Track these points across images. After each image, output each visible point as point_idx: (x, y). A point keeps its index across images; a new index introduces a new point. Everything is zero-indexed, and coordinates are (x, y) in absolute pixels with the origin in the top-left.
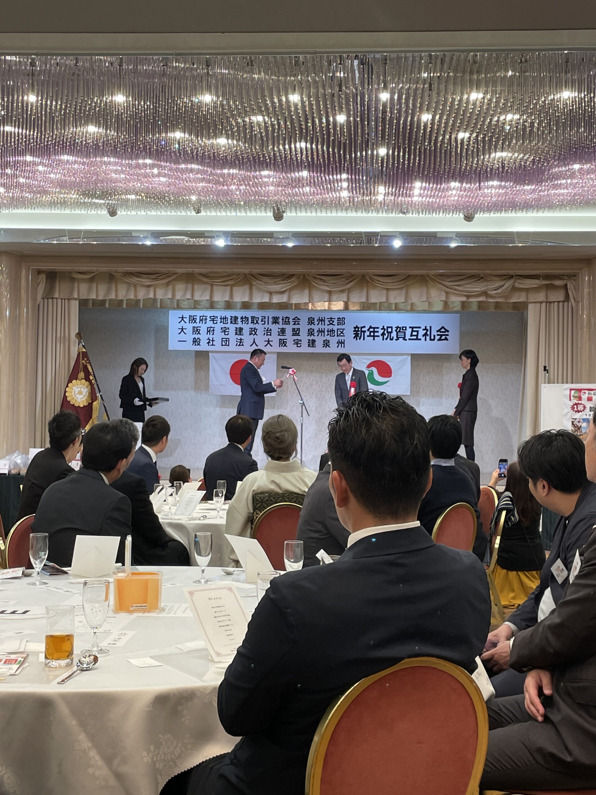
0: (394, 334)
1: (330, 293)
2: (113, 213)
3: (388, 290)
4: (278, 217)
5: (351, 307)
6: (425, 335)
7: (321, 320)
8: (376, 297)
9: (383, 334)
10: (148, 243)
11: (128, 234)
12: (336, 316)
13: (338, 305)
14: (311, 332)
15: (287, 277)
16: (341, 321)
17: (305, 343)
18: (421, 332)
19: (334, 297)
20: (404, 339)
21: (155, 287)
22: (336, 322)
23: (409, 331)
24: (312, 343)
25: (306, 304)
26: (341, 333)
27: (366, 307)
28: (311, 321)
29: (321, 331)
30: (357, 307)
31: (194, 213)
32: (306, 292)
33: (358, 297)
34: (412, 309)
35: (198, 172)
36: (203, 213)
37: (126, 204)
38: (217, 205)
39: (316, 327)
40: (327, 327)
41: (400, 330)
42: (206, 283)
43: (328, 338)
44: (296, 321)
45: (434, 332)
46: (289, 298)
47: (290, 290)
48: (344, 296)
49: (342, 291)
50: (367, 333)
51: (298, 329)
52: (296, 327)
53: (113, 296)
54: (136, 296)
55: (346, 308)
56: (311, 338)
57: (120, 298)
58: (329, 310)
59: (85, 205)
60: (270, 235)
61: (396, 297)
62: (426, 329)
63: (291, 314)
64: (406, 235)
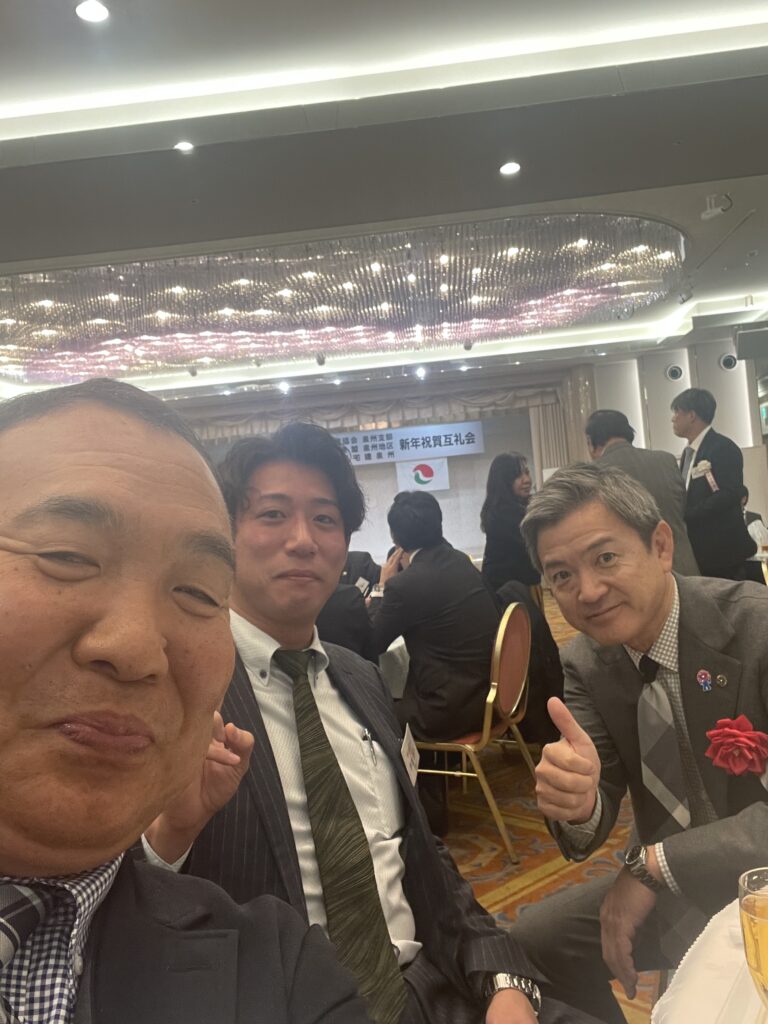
0: (432, 443)
1: (374, 416)
2: (194, 374)
3: (418, 409)
4: (321, 362)
5: (394, 425)
6: (456, 440)
7: (374, 438)
8: (410, 415)
9: (423, 443)
10: (227, 393)
11: (210, 388)
12: (385, 433)
13: (383, 425)
14: (366, 448)
15: (338, 408)
16: (389, 437)
17: (362, 457)
18: (453, 439)
19: (377, 419)
20: (440, 445)
22: (385, 438)
23: (443, 439)
24: (368, 457)
25: (358, 427)
27: (405, 424)
28: (365, 439)
29: (374, 447)
30: (397, 425)
32: (355, 417)
33: (396, 418)
34: (441, 421)
36: (262, 366)
37: (202, 366)
38: (271, 359)
39: (370, 444)
40: (378, 443)
41: (437, 439)
42: (276, 419)
45: (463, 438)
48: (385, 417)
49: (383, 414)
50: (411, 444)
51: (356, 447)
52: (354, 445)
55: (390, 426)
56: (367, 452)
58: (377, 430)
60: (320, 376)
61: (426, 414)
63: (350, 436)
64: (428, 365)
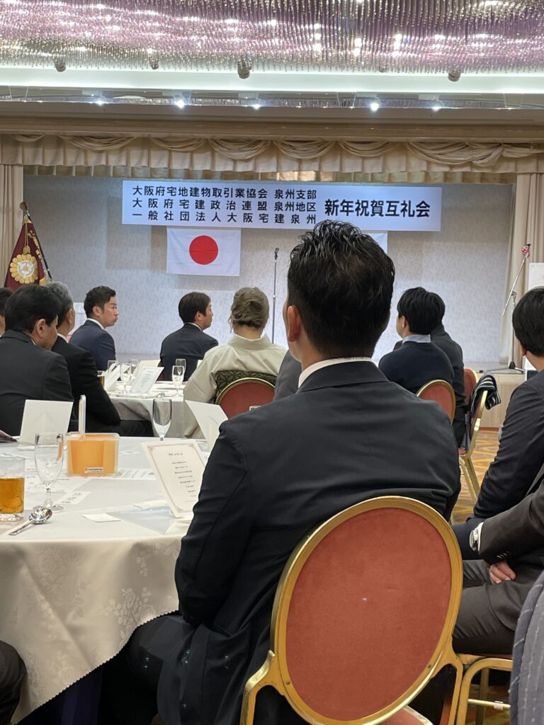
0: (369, 210)
1: (300, 161)
2: (61, 68)
3: (364, 158)
4: (244, 74)
5: (323, 178)
6: (404, 210)
7: (290, 193)
8: (351, 166)
9: (358, 209)
10: (100, 102)
11: (77, 92)
12: (306, 188)
13: (309, 176)
14: (278, 206)
15: (253, 143)
16: (312, 194)
17: (272, 218)
18: (400, 207)
19: (304, 166)
20: (381, 214)
21: (108, 152)
22: (306, 196)
23: (385, 206)
24: (280, 219)
25: (274, 174)
26: (312, 207)
27: (340, 178)
28: (279, 194)
29: (289, 205)
30: (329, 179)
31: (150, 70)
32: (274, 160)
33: (331, 166)
34: (390, 181)
35: (155, 19)
36: (160, 70)
37: (76, 58)
38: (176, 60)
39: (284, 201)
40: (296, 201)
41: (377, 205)
42: (165, 149)
43: (298, 212)
44: (263, 193)
45: (414, 208)
46: (255, 167)
47: (256, 157)
48: (315, 166)
49: (314, 160)
50: (340, 208)
51: (265, 203)
52: (262, 200)
53: (61, 163)
54: (86, 162)
55: (318, 179)
56: (280, 212)
57: (69, 164)
58: (299, 182)
59: (30, 59)
60: (233, 95)
61: (373, 167)
62: (404, 204)
63: (257, 186)
64: (384, 97)
